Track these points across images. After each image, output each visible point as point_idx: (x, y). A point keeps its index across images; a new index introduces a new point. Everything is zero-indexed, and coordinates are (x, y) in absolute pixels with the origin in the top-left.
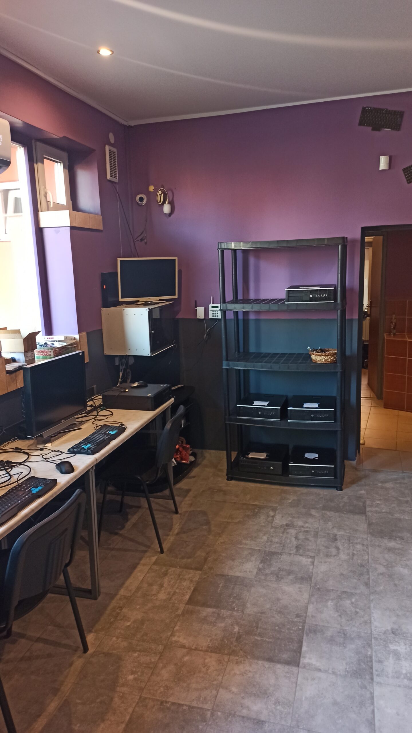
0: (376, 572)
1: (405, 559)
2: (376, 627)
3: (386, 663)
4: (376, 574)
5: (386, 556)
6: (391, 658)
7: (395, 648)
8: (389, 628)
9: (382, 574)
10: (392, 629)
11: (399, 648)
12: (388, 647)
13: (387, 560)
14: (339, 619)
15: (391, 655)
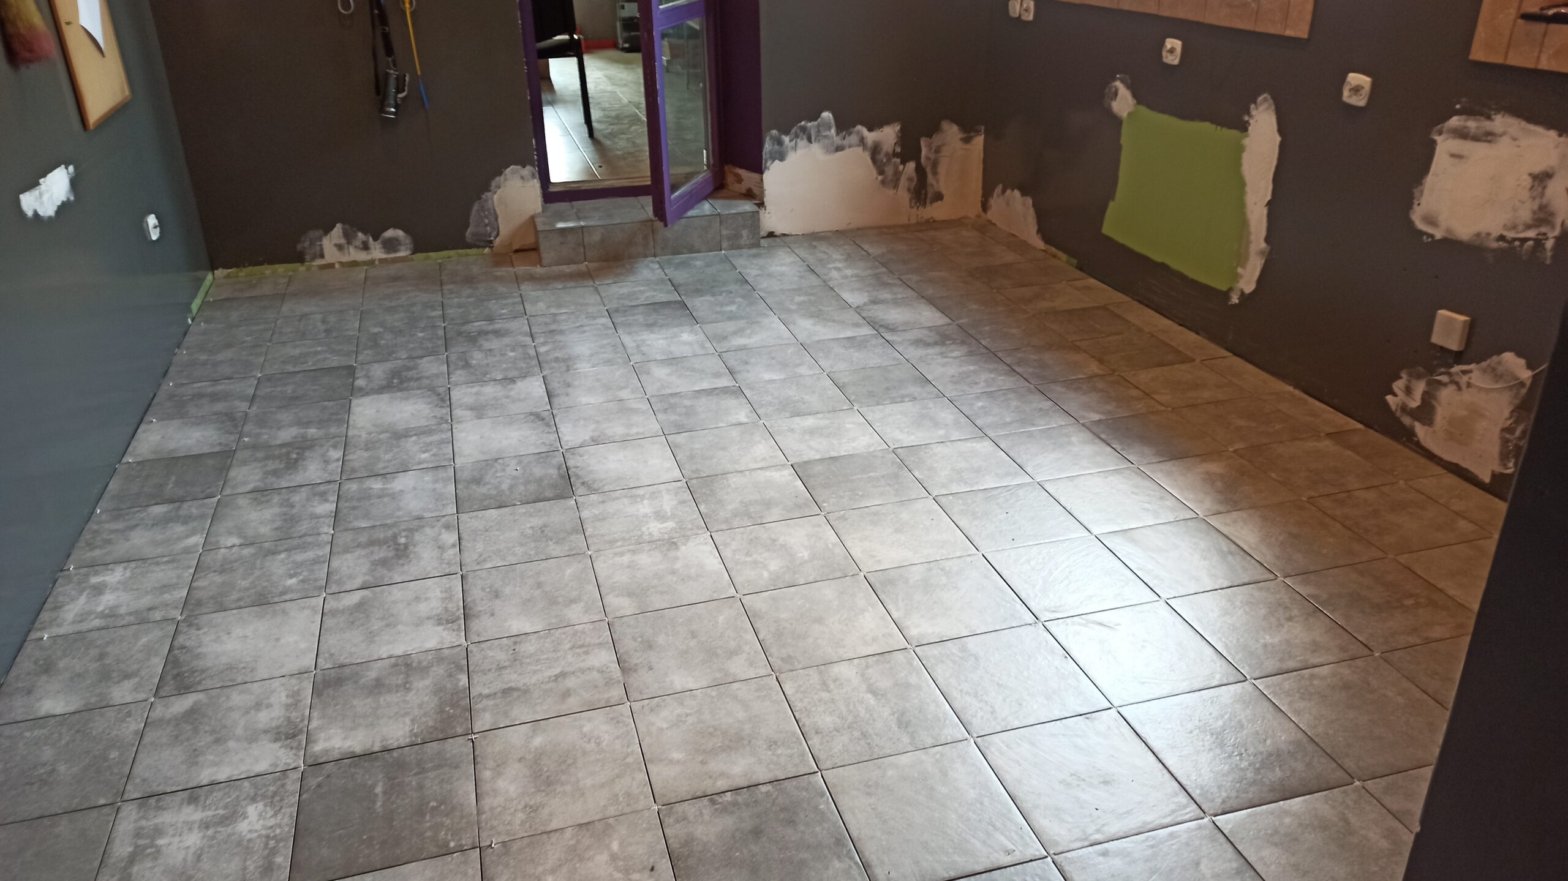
0: (749, 654)
1: (690, 720)
2: (706, 544)
3: (674, 503)
4: (747, 648)
5: (741, 715)
6: (668, 510)
7: (665, 525)
8: (683, 548)
9: (733, 653)
10: (677, 548)
11: (660, 526)
12: (677, 523)
13: (735, 698)
14: (773, 536)
15: (669, 514)
